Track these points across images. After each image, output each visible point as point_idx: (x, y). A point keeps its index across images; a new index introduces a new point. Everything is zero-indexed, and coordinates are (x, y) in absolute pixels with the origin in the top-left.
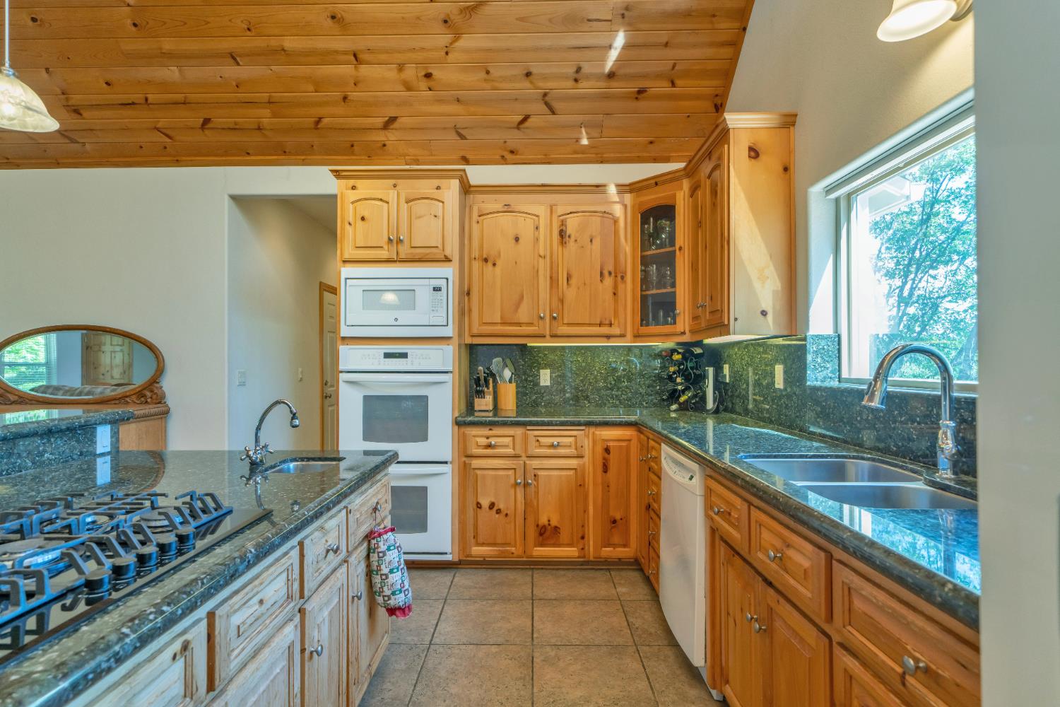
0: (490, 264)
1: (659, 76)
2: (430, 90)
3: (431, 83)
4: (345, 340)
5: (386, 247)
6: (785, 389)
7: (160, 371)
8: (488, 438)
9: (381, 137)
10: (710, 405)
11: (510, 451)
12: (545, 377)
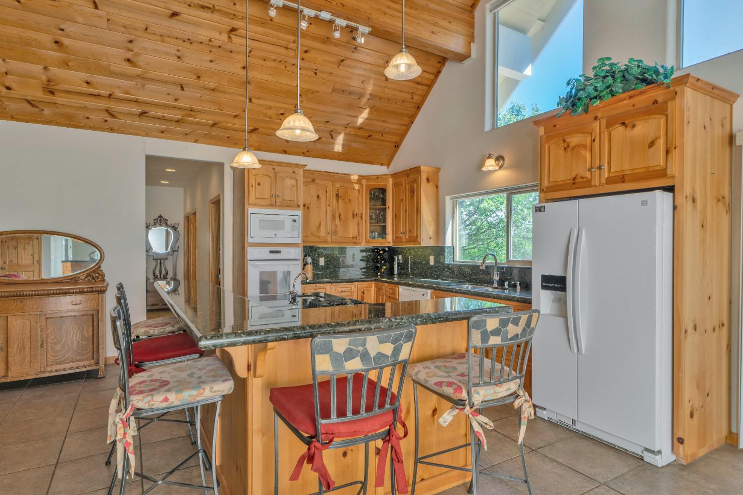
0: (306, 207)
1: (378, 132)
4: (251, 245)
5: (269, 199)
6: (435, 265)
7: (101, 260)
10: (396, 272)
12: (322, 262)
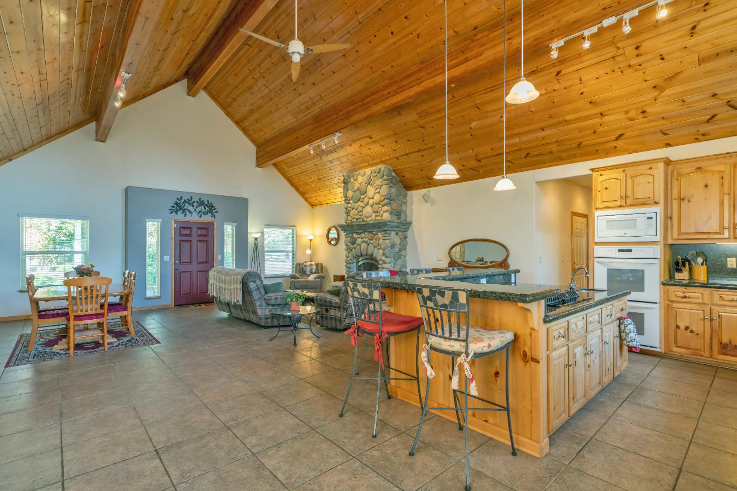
0: (686, 201)
2: (645, 117)
3: (645, 115)
4: (597, 244)
5: (619, 200)
7: (508, 256)
8: (684, 293)
9: (614, 144)
11: (700, 301)
12: (731, 263)
